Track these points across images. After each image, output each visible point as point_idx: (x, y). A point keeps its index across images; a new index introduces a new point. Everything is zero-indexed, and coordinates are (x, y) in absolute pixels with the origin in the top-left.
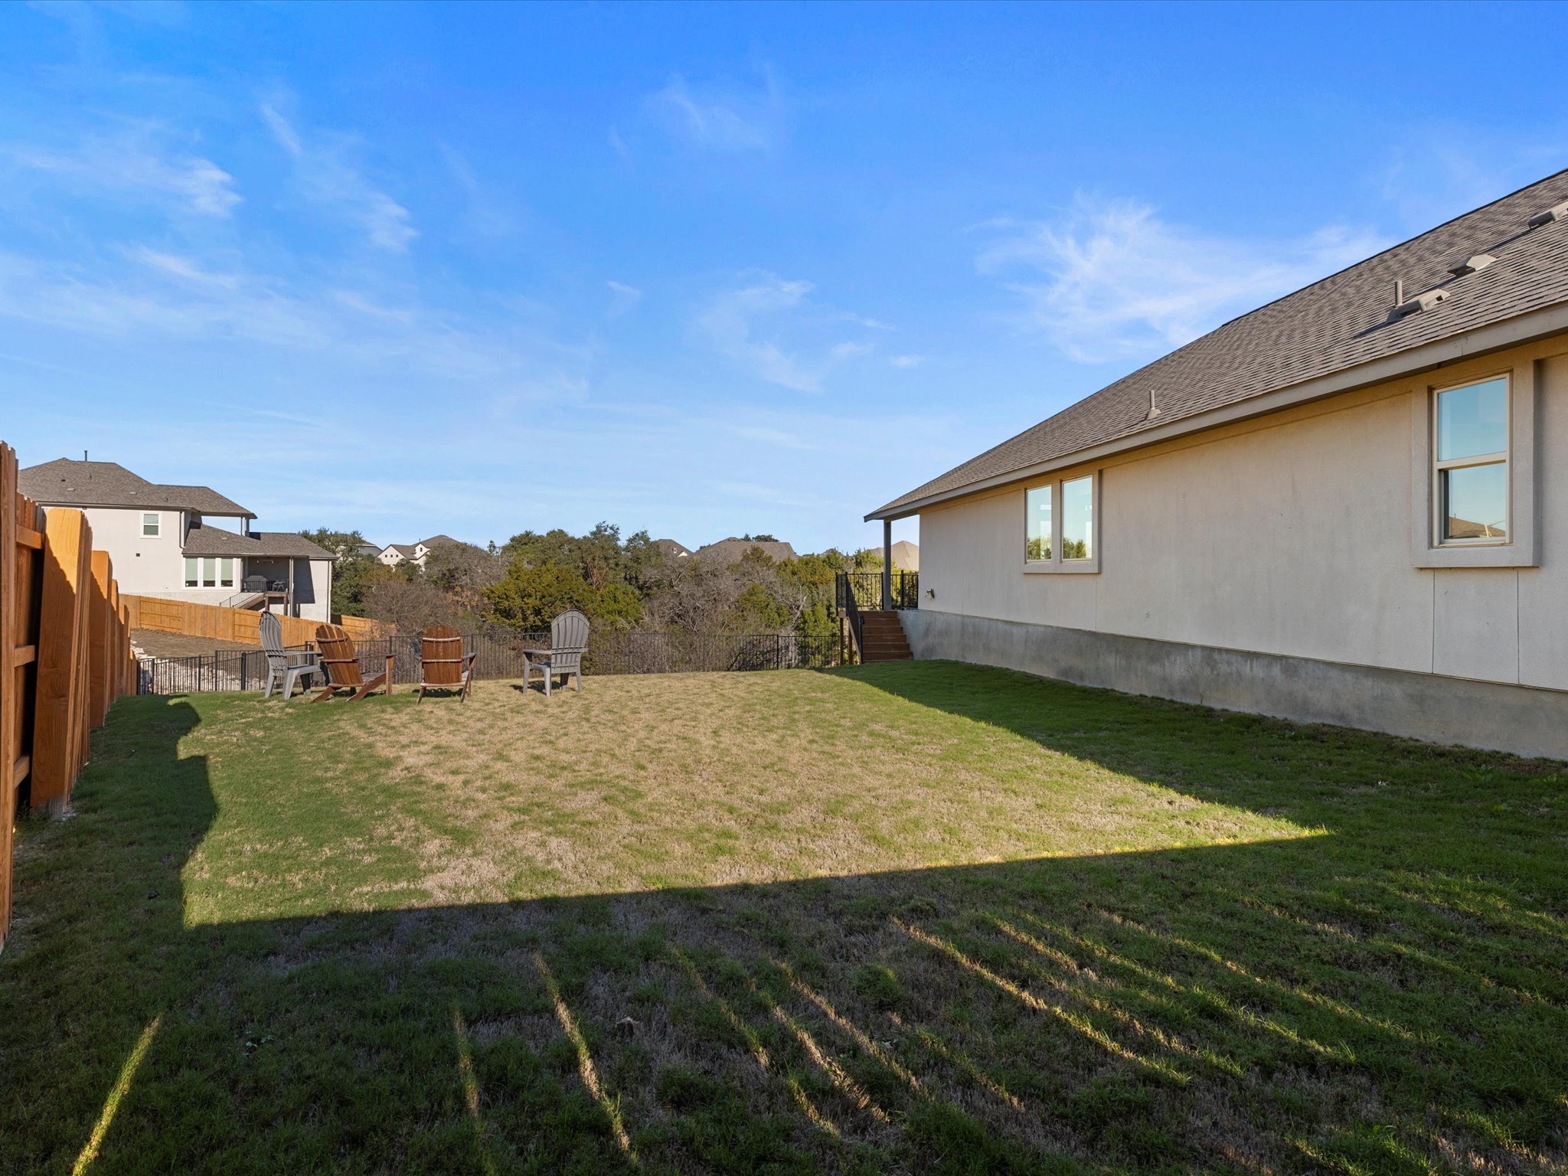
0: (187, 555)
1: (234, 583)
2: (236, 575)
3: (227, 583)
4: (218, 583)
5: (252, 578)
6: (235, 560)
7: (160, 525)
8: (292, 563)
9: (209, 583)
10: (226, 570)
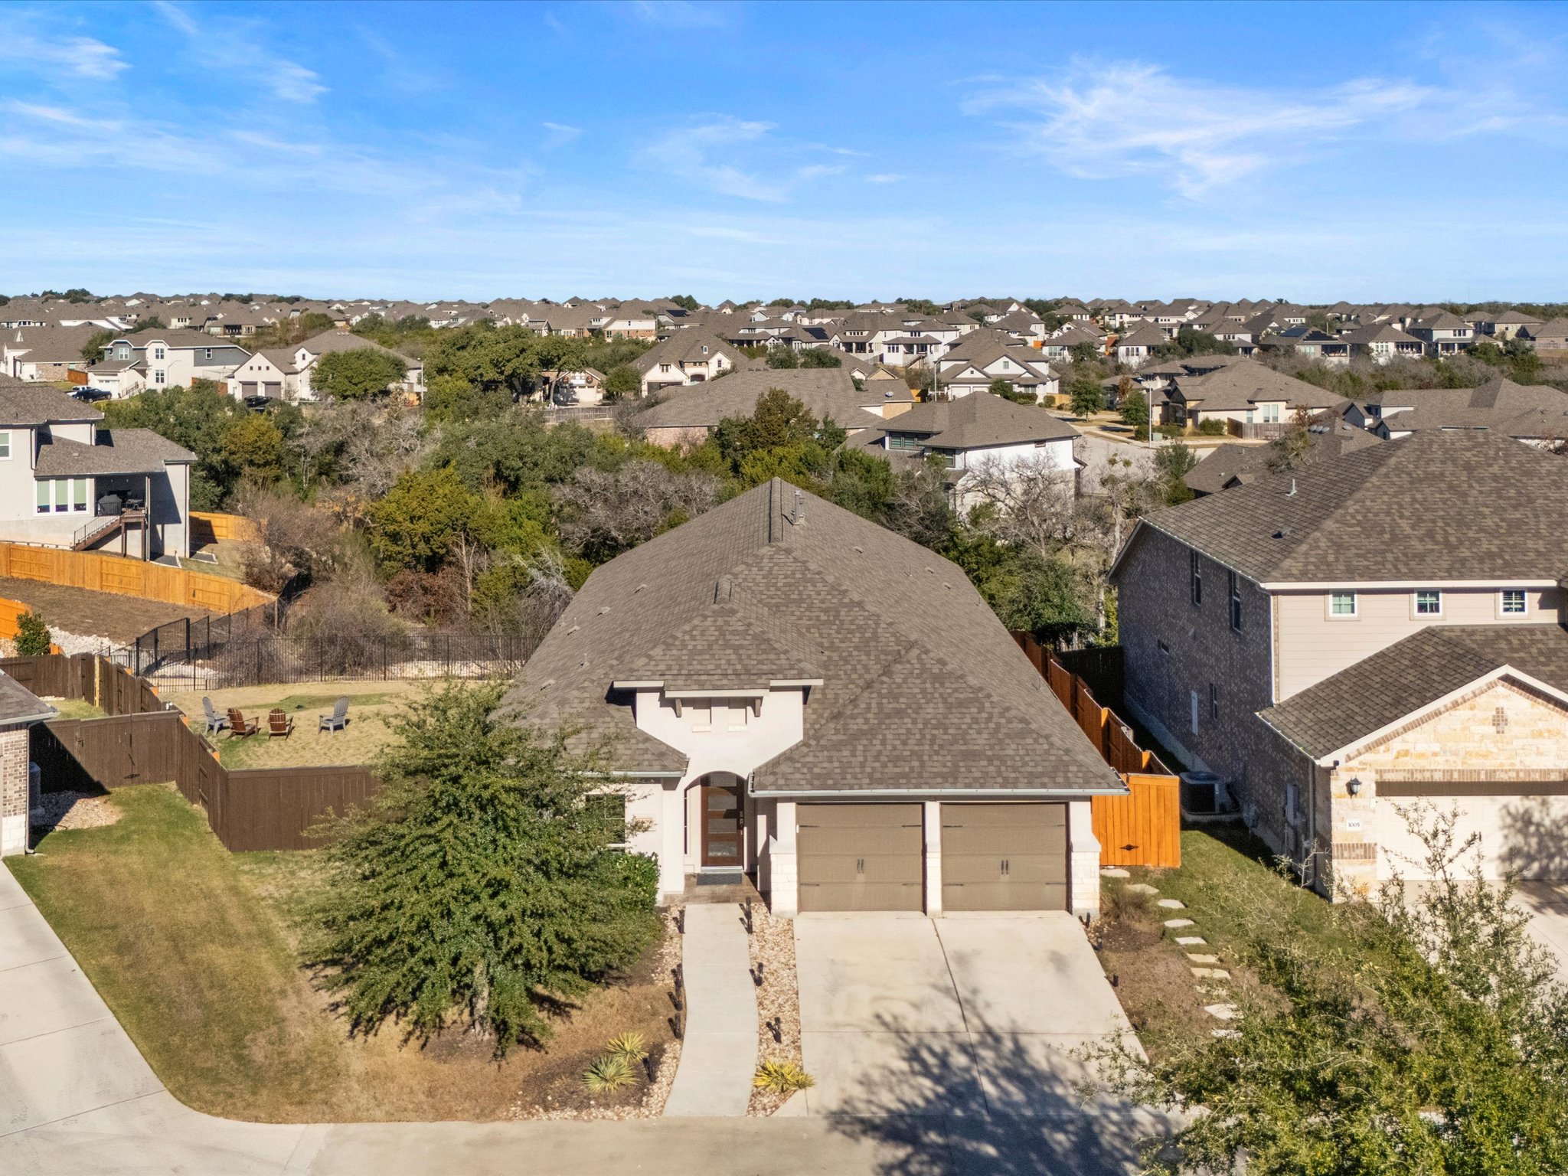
0: (39, 478)
1: (88, 507)
2: (89, 499)
3: (79, 507)
4: (71, 507)
5: (106, 499)
6: (88, 480)
7: (10, 445)
8: (148, 481)
9: (61, 508)
10: (79, 492)
